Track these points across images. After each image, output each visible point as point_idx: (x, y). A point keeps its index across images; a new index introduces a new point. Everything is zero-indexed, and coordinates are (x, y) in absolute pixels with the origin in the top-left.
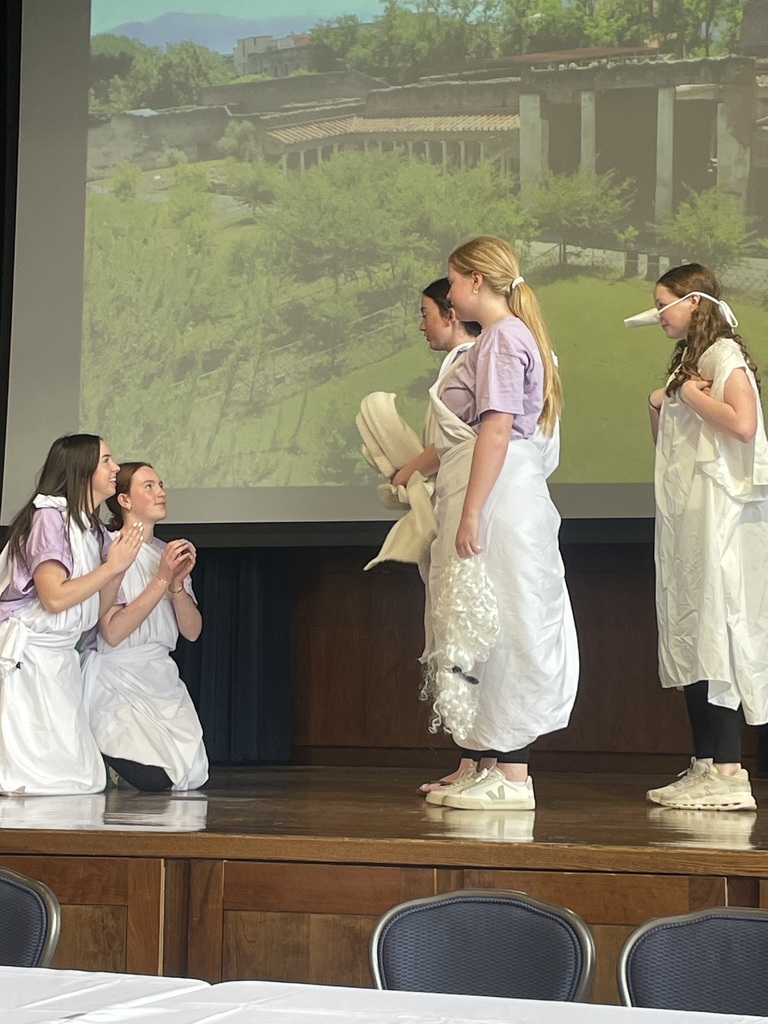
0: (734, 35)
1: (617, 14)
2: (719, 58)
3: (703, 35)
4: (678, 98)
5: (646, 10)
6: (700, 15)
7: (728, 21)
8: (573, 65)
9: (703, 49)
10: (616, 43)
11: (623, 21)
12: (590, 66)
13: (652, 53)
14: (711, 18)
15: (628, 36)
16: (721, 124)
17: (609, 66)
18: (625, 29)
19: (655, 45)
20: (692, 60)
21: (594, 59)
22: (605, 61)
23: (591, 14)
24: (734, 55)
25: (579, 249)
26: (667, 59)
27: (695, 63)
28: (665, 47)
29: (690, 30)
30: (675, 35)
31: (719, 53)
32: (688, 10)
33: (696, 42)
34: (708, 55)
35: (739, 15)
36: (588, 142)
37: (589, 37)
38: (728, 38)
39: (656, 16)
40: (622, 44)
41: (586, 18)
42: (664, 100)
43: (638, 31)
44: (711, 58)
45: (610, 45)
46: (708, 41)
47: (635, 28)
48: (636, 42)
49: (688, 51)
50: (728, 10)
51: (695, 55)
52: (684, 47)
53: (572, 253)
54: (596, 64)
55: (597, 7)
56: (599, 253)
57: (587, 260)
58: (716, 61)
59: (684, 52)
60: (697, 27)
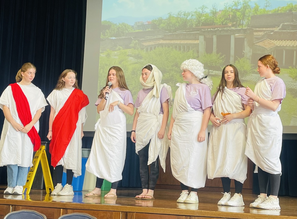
0: (249, 23)
1: (222, 18)
3: (241, 23)
4: (236, 37)
5: (228, 17)
6: (241, 18)
7: (247, 20)
8: (212, 29)
9: (241, 26)
10: (221, 24)
11: (223, 19)
12: (216, 29)
13: (230, 27)
14: (243, 19)
15: (224, 23)
16: (246, 43)
17: (220, 30)
18: (224, 21)
19: (230, 25)
20: (239, 28)
21: (216, 28)
22: (219, 28)
23: (216, 18)
24: (248, 28)
25: (212, 71)
26: (233, 28)
27: (240, 29)
28: (233, 26)
29: (239, 22)
30: (235, 23)
31: (245, 27)
32: (238, 17)
33: (240, 25)
34: (243, 27)
35: (250, 18)
36: (215, 46)
37: (215, 23)
38: (247, 24)
39: (231, 18)
40: (223, 24)
41: (215, 19)
42: (232, 38)
43: (226, 22)
45: (220, 25)
46: (243, 24)
47: (226, 21)
48: (226, 24)
49: (238, 26)
50: (247, 17)
51: (240, 28)
52: (237, 25)
53: (211, 72)
54: (217, 29)
55: (217, 16)
56: (217, 72)
57: (214, 73)
58: (244, 29)
60: (240, 21)
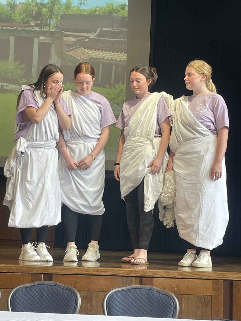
0: (57, 24)
1: (22, 13)
2: (53, 30)
3: (48, 23)
4: (40, 41)
5: (31, 13)
6: (47, 17)
7: (56, 19)
8: (8, 27)
9: (48, 27)
10: (22, 22)
11: (24, 16)
12: (14, 28)
13: (33, 26)
14: (51, 18)
15: (25, 20)
16: (53, 51)
17: (19, 29)
18: (25, 18)
19: (33, 24)
20: (45, 30)
21: (14, 26)
22: (18, 27)
23: (14, 12)
24: (57, 30)
25: (8, 84)
26: (37, 29)
28: (37, 25)
29: (44, 21)
30: (40, 22)
32: (44, 15)
33: (46, 25)
35: (59, 18)
36: (12, 51)
37: (13, 19)
38: (56, 25)
39: (34, 15)
41: (13, 14)
42: (36, 41)
43: (29, 19)
44: (50, 30)
45: (20, 23)
46: (50, 25)
47: (27, 18)
48: (28, 22)
49: (44, 27)
50: (56, 16)
52: (42, 26)
53: (5, 85)
54: (15, 28)
55: (16, 10)
56: (14, 86)
57: (10, 88)
59: (42, 28)
60: (47, 20)
